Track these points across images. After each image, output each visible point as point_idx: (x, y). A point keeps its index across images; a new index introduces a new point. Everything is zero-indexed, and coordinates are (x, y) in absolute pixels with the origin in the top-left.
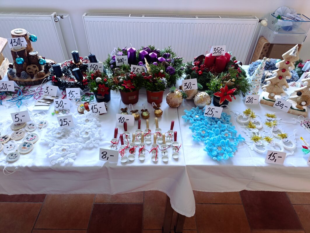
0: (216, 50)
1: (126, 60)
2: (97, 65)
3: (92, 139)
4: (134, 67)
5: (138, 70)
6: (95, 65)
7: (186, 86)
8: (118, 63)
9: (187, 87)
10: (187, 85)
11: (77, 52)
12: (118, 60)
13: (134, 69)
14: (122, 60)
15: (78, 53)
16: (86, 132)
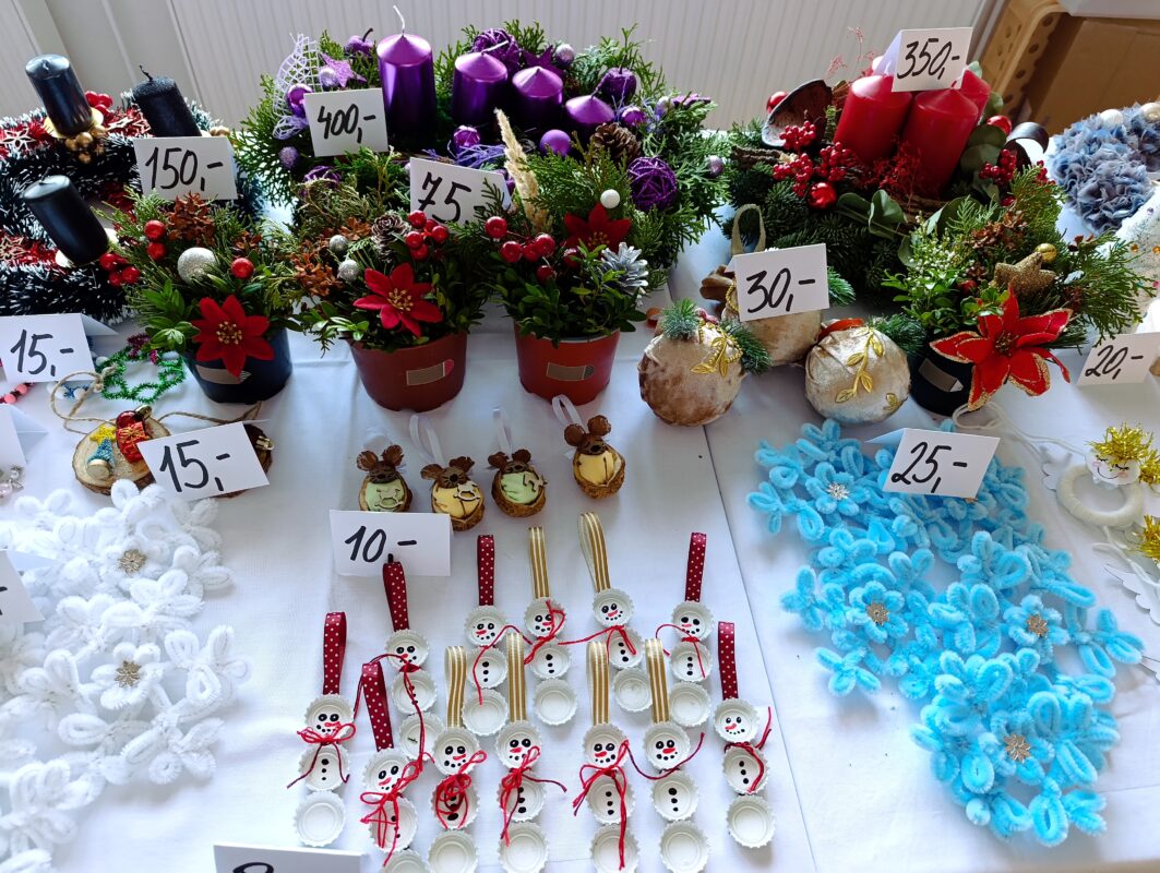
0: (917, 53)
1: (373, 117)
2: (189, 153)
3: (169, 715)
4: (429, 175)
5: (459, 195)
6: (183, 154)
7: (759, 296)
8: (326, 136)
9: (768, 298)
10: (767, 282)
11: (62, 62)
12: (320, 120)
13: (430, 186)
14: (346, 118)
15: (69, 70)
16: (126, 663)
